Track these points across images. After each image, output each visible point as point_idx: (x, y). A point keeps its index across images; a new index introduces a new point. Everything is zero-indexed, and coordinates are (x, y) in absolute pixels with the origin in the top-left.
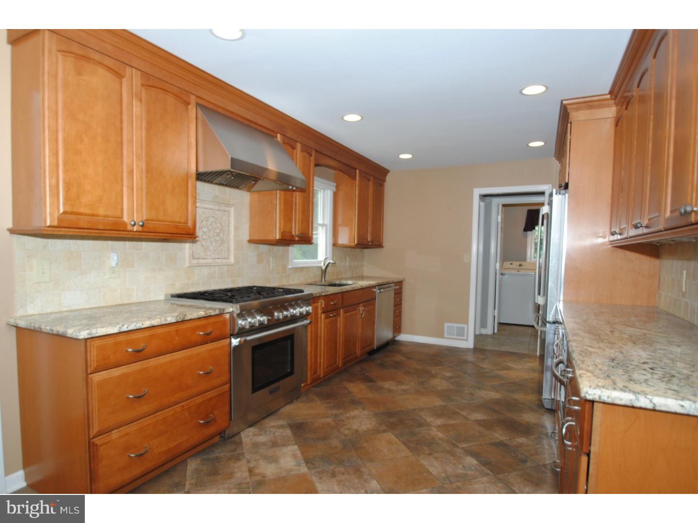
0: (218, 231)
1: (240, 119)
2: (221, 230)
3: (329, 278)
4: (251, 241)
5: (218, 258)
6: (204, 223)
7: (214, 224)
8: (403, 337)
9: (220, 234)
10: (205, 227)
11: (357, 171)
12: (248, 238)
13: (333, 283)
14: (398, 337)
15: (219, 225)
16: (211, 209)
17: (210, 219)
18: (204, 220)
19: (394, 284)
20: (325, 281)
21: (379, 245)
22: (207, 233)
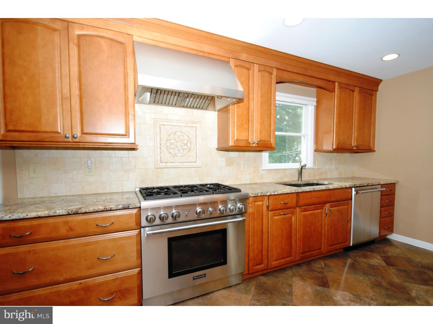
0: (186, 142)
1: (184, 50)
2: (188, 141)
3: (306, 178)
4: (220, 149)
5: (186, 162)
6: (171, 136)
7: (181, 137)
8: (394, 237)
9: (188, 144)
10: (173, 139)
11: (336, 83)
12: (217, 147)
13: (311, 182)
14: (389, 236)
15: (186, 137)
16: (179, 126)
17: (177, 133)
18: (171, 134)
19: (380, 186)
20: (301, 181)
21: (370, 150)
22: (175, 144)
